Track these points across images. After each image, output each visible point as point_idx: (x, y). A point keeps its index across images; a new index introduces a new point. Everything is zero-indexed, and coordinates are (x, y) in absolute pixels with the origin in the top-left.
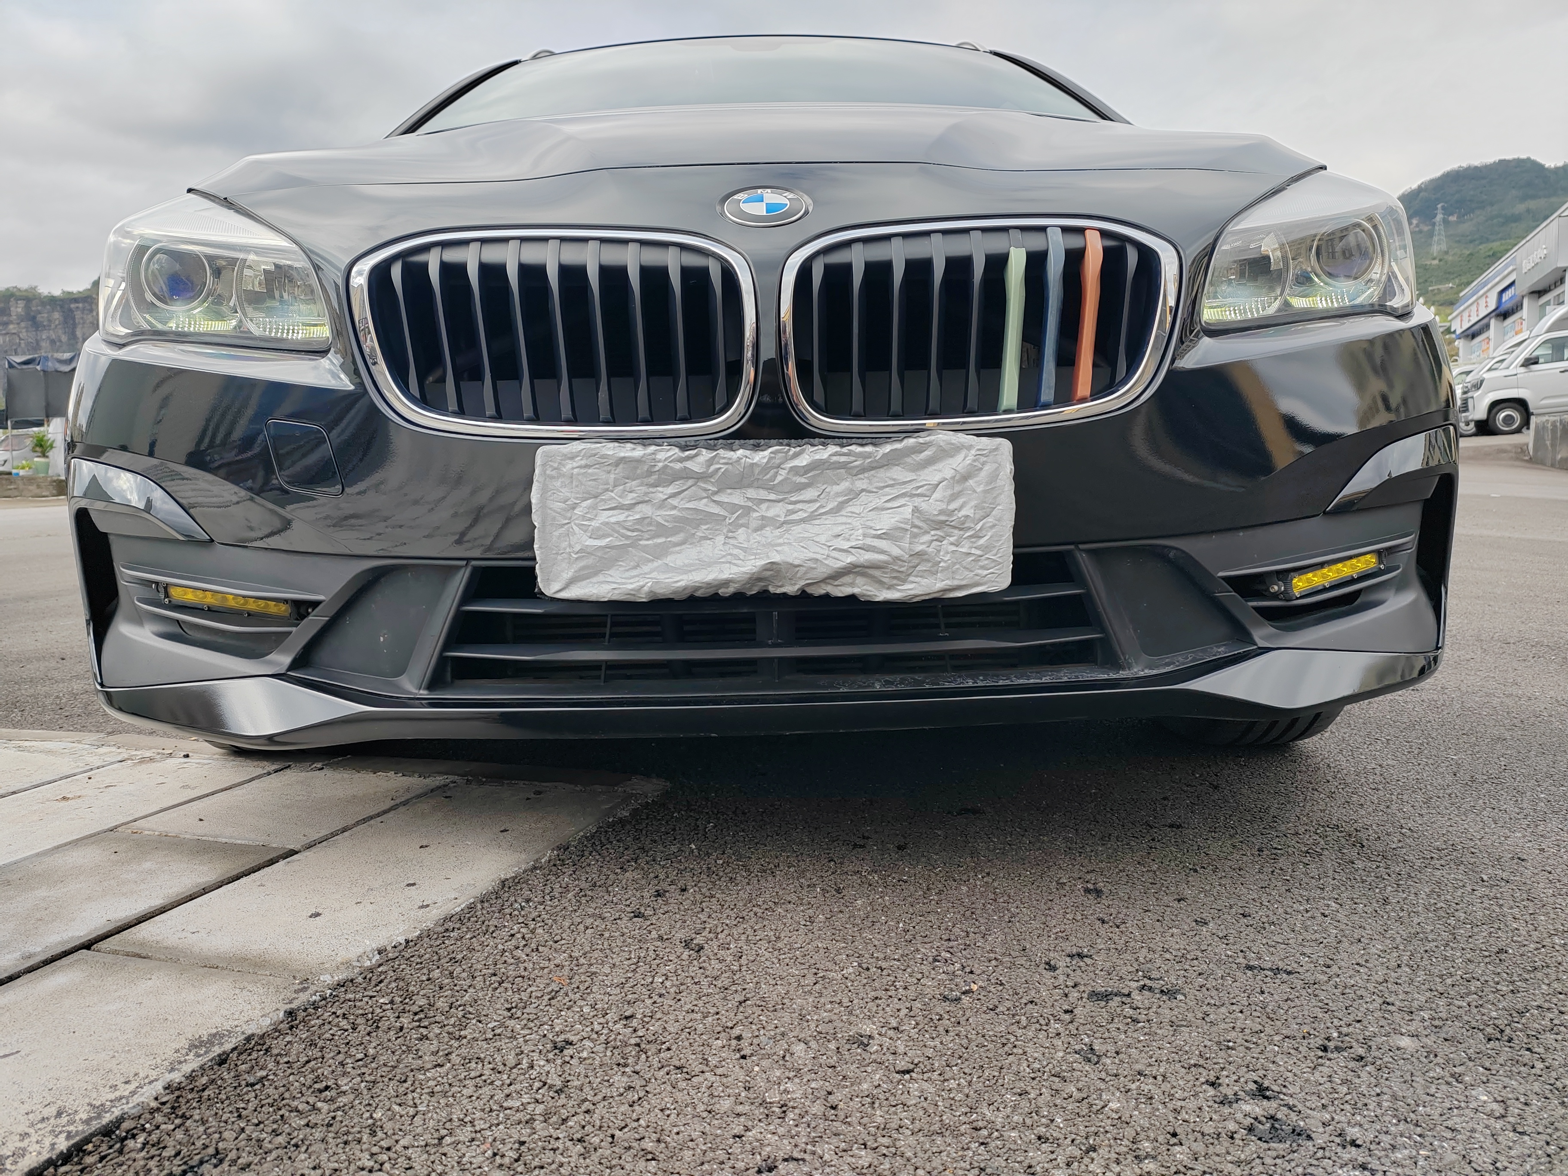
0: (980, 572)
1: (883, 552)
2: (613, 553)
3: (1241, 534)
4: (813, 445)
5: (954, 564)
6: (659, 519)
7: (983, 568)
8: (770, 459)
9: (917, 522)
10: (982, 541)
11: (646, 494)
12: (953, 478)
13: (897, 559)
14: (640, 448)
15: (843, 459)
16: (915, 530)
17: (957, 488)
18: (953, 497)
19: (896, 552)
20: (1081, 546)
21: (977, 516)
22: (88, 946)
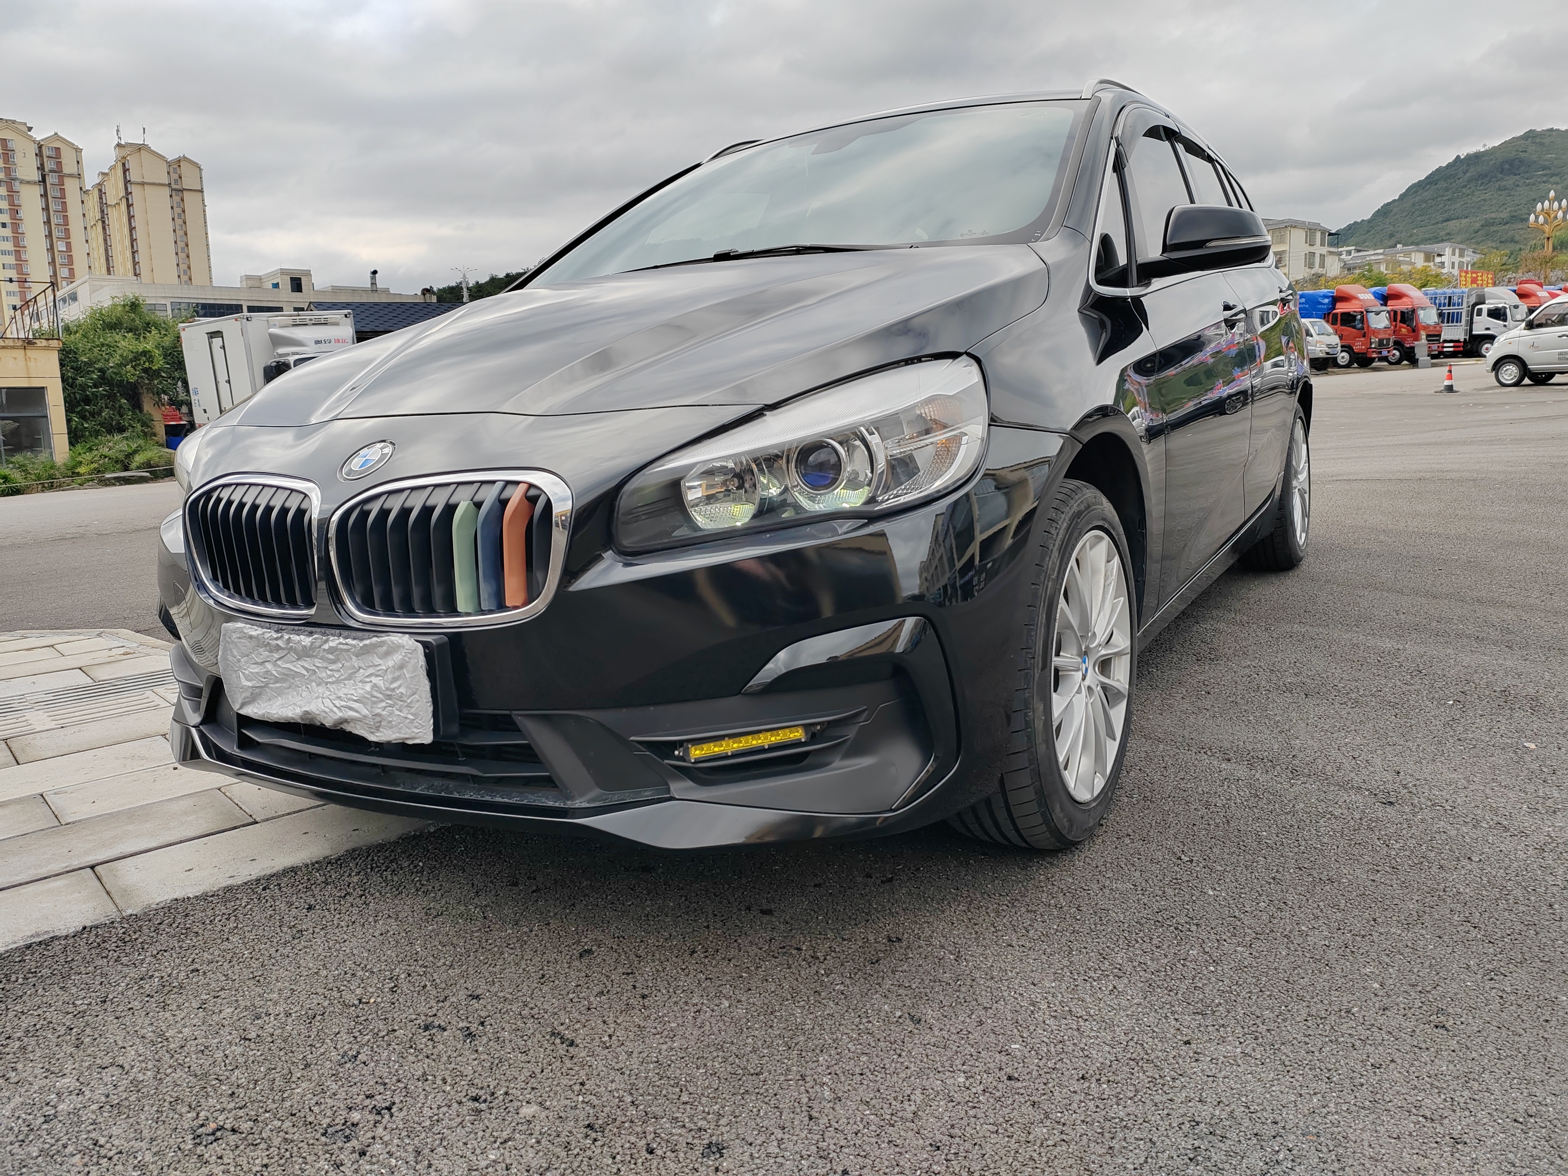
0: (414, 730)
1: (357, 712)
2: (257, 690)
3: (652, 708)
4: (333, 635)
5: (400, 723)
6: (275, 673)
7: (416, 727)
8: (312, 643)
9: (375, 694)
10: (413, 710)
11: (268, 657)
12: (394, 667)
13: (365, 717)
14: (260, 629)
15: (345, 647)
16: (374, 699)
17: (397, 674)
18: (394, 680)
19: (365, 712)
20: (514, 712)
21: (409, 694)
22: (92, 867)
